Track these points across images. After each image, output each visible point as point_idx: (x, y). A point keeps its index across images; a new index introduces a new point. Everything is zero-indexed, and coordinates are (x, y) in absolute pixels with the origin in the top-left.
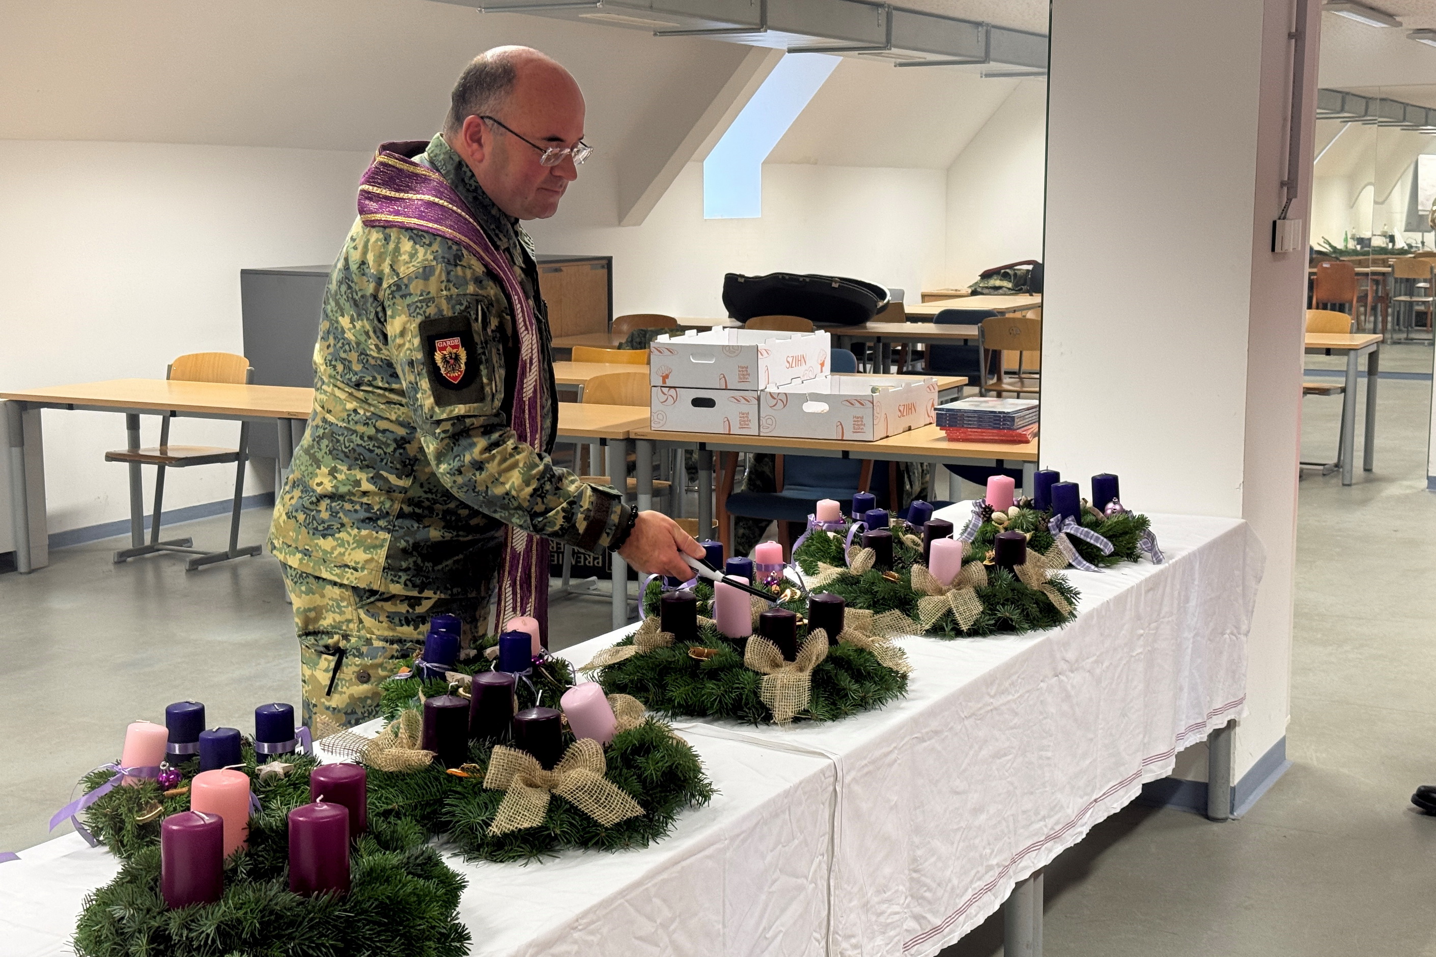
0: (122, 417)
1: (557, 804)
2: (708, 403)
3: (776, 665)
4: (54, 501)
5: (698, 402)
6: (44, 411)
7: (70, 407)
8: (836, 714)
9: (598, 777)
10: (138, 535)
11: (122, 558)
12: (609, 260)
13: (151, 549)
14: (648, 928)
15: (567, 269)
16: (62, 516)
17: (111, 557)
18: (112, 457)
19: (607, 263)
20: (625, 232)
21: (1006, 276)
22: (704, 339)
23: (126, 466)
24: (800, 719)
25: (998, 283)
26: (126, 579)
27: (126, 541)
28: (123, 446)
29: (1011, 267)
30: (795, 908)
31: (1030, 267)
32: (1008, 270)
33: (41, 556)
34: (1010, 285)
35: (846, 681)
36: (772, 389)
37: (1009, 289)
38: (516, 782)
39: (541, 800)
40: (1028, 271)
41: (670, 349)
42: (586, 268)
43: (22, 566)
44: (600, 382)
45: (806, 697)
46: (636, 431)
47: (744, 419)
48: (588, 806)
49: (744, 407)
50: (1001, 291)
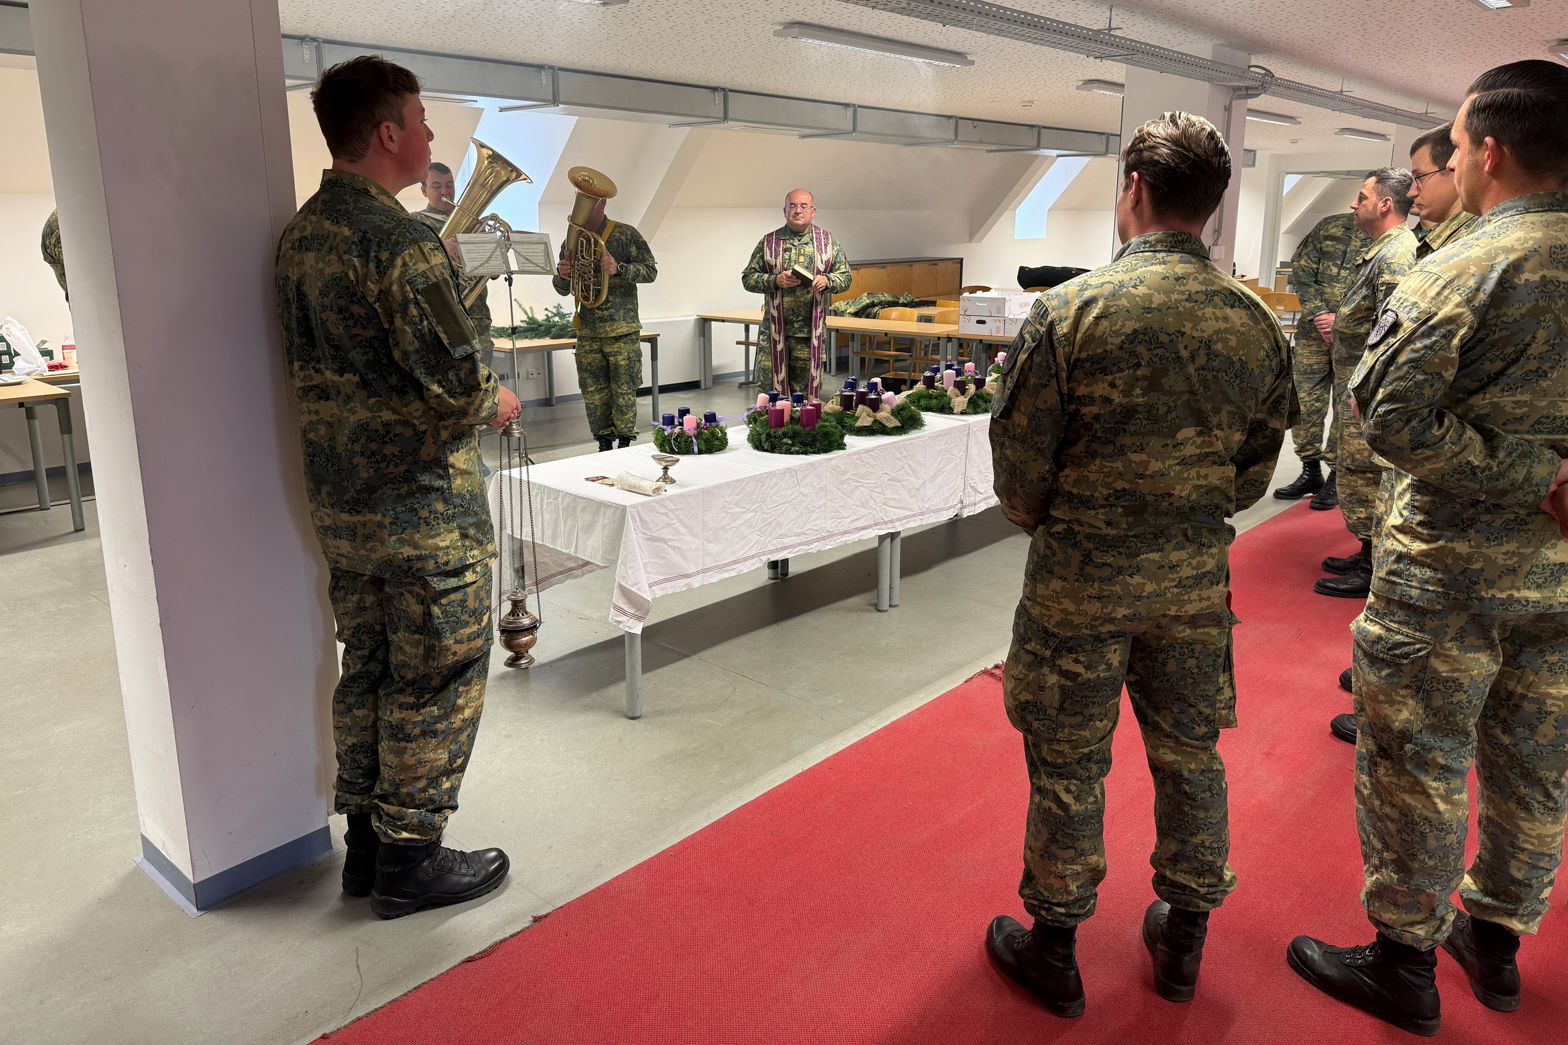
0: (743, 326)
1: (875, 421)
2: (983, 322)
3: (957, 396)
4: (716, 361)
5: (979, 322)
6: (713, 323)
7: (723, 321)
8: (976, 413)
9: (888, 415)
10: (747, 377)
11: (741, 386)
12: (962, 259)
13: (752, 383)
14: (899, 456)
15: (941, 264)
16: (718, 368)
17: (737, 385)
18: (738, 343)
19: (961, 261)
20: (973, 246)
22: (986, 294)
23: (743, 347)
24: (963, 413)
26: (742, 393)
27: (743, 379)
28: (743, 339)
30: (952, 465)
33: (709, 383)
35: (980, 402)
36: (1011, 317)
38: (864, 414)
39: (871, 420)
41: (968, 299)
42: (950, 263)
43: (703, 386)
44: (942, 314)
45: (965, 406)
46: (952, 334)
47: (998, 329)
48: (884, 422)
49: (998, 324)
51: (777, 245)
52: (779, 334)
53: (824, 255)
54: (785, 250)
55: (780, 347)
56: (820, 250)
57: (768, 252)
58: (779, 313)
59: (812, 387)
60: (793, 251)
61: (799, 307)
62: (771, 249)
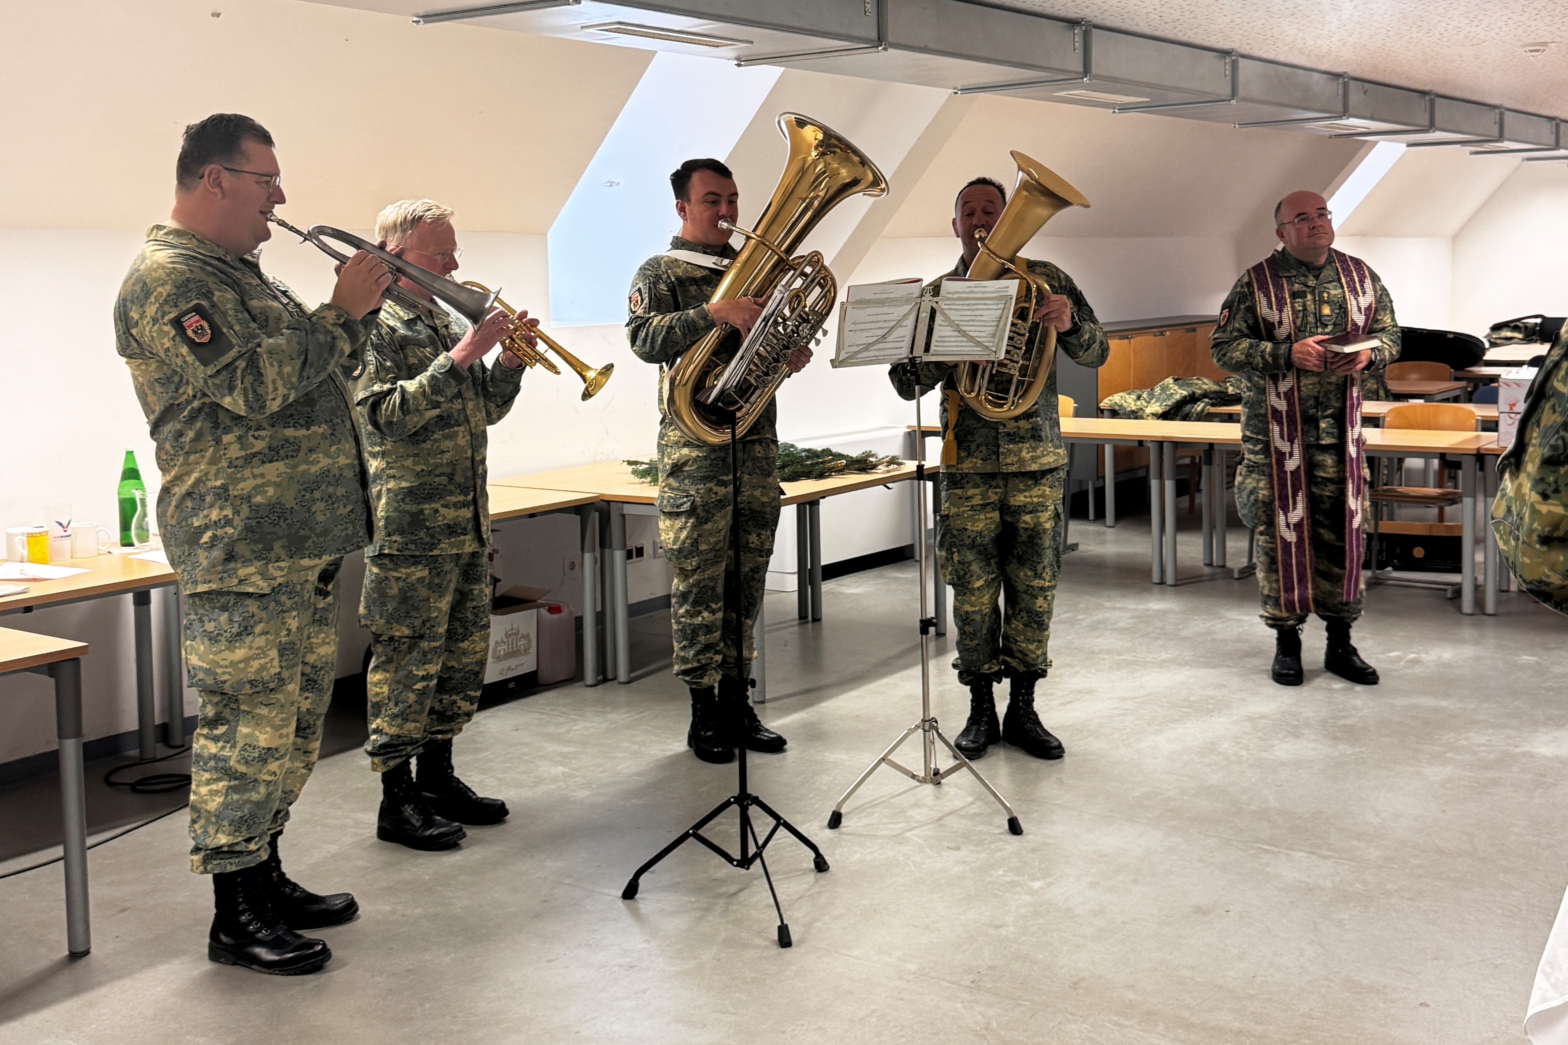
21: (1516, 328)
25: (1509, 334)
29: (1519, 320)
31: (1539, 321)
32: (1518, 323)
34: (1520, 336)
37: (1520, 339)
40: (1536, 324)
44: (1397, 412)
50: (1513, 341)
51: (1279, 288)
52: (1292, 442)
53: (1361, 299)
54: (1294, 295)
55: (1291, 465)
56: (1354, 291)
57: (1264, 301)
58: (1290, 404)
59: (1351, 529)
60: (1309, 297)
61: (1327, 392)
62: (1267, 296)
